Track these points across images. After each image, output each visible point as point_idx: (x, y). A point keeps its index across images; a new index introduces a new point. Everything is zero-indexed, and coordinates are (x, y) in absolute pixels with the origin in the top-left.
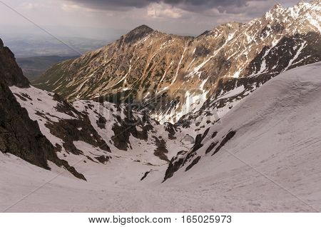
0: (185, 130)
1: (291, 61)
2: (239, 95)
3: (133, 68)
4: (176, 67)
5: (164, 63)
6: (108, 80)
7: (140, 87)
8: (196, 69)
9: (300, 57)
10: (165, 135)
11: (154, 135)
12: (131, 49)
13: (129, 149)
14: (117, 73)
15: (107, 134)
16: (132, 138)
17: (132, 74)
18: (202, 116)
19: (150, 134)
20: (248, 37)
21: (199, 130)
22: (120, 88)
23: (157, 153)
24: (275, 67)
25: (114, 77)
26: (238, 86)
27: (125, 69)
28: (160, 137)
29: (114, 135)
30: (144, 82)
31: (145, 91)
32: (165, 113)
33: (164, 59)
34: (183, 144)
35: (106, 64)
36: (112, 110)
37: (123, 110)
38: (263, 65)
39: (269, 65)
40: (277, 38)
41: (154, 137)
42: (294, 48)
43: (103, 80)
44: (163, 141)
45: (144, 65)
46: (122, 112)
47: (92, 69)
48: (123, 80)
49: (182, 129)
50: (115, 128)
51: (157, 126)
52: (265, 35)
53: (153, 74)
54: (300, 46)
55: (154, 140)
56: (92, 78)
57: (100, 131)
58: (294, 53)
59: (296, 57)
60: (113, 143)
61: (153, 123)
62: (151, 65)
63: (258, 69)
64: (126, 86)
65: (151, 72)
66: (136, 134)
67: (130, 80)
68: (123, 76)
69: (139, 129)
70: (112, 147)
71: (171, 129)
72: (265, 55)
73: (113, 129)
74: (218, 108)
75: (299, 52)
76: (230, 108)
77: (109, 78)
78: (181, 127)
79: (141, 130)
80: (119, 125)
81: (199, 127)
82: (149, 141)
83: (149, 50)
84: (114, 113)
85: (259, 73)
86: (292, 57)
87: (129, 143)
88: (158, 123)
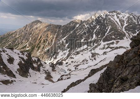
0: (60, 67)
1: (106, 34)
2: (86, 49)
3: (32, 39)
4: (53, 38)
5: (48, 37)
6: (18, 45)
7: (35, 48)
8: (63, 39)
9: (109, 32)
10: (50, 69)
11: (44, 69)
12: (31, 30)
13: (29, 77)
14: (24, 41)
15: (14, 67)
16: (31, 71)
17: (31, 42)
18: (69, 59)
19: (41, 69)
20: (86, 25)
21: (68, 66)
22: (25, 48)
23: (46, 78)
24: (100, 36)
25: (22, 43)
26: (84, 45)
27: (28, 39)
28: (47, 70)
29: (19, 68)
30: (37, 45)
31: (38, 50)
32: (48, 60)
33: (47, 35)
34: (60, 74)
35: (18, 37)
36: (18, 54)
37: (25, 54)
38: (94, 36)
39: (97, 36)
40: (98, 25)
41: (44, 70)
42: (107, 28)
43: (16, 45)
44: (49, 72)
45: (38, 37)
46: (25, 56)
47: (10, 40)
48: (27, 45)
49: (59, 66)
50: (20, 64)
51: (45, 65)
52: (93, 24)
53: (42, 42)
54: (109, 28)
55: (44, 72)
56: (10, 44)
57: (9, 66)
58: (107, 30)
59: (108, 32)
60: (18, 73)
61: (43, 63)
62: (41, 37)
63: (92, 37)
64: (28, 47)
65: (41, 41)
66: (33, 68)
67: (30, 44)
68: (27, 43)
69: (35, 65)
70: (17, 75)
71: (53, 66)
72: (95, 31)
73: (18, 64)
74: (76, 55)
75: (108, 30)
76: (82, 55)
77: (19, 44)
78: (58, 65)
79: (37, 66)
80: (23, 62)
81: (67, 65)
82: (41, 72)
83: (40, 30)
84: (20, 56)
85: (93, 39)
86: (106, 32)
87: (29, 73)
88: (46, 63)
